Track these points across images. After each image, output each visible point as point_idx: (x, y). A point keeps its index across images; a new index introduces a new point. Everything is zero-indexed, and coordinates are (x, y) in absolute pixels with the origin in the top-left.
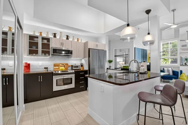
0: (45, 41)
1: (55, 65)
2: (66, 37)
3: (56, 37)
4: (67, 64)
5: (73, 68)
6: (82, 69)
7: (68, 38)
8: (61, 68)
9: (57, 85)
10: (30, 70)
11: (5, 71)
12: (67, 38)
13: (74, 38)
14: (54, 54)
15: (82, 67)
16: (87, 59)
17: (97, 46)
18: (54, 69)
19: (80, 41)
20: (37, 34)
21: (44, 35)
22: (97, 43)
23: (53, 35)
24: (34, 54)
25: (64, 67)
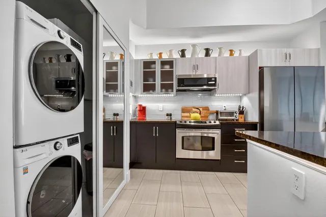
0: (167, 68)
1: (184, 110)
2: (204, 52)
3: (185, 57)
4: (207, 109)
5: (220, 117)
6: (243, 119)
7: (208, 52)
8: (193, 115)
9: (183, 148)
10: (145, 117)
11: (118, 117)
12: (207, 54)
13: (223, 50)
14: (180, 88)
15: (241, 116)
16: (256, 95)
17: (287, 57)
18: (182, 116)
19: (236, 54)
20: (155, 57)
21: (165, 57)
22: (289, 51)
23: (180, 53)
24: (151, 92)
25: (200, 114)
